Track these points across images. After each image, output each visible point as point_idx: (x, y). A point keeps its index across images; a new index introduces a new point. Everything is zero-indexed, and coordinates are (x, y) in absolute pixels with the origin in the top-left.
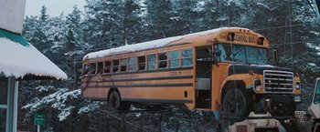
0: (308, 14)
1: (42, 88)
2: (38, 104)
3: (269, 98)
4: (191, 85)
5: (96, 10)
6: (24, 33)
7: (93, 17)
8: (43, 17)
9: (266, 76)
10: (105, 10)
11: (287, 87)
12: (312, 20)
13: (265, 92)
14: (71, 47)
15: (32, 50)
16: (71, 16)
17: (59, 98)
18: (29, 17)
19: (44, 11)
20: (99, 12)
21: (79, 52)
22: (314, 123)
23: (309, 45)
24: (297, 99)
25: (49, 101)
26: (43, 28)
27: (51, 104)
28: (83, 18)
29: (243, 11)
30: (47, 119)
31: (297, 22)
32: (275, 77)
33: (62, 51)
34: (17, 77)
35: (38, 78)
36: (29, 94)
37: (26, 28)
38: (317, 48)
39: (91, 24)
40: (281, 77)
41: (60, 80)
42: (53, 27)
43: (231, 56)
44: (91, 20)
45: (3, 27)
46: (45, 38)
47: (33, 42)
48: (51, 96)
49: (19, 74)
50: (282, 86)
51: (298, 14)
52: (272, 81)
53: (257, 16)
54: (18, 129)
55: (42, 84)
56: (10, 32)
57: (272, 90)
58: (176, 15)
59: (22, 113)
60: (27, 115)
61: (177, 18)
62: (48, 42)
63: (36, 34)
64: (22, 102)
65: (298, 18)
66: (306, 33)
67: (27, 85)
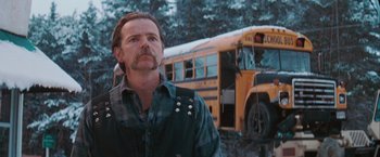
0: (367, 11)
1: (52, 103)
2: (47, 122)
3: (300, 113)
4: (216, 98)
5: (116, 6)
6: (30, 35)
7: (112, 15)
8: (53, 16)
9: (296, 87)
10: (126, 6)
11: (326, 99)
12: (372, 19)
13: (294, 106)
14: (85, 52)
15: (40, 55)
16: (86, 14)
17: (71, 115)
18: (37, 16)
19: (53, 8)
20: (119, 9)
21: (96, 58)
22: (375, 146)
23: (369, 49)
24: (341, 116)
25: (60, 118)
26: (52, 30)
27: (62, 121)
28: (100, 17)
29: (290, 8)
30: (57, 140)
31: (354, 22)
32: (309, 87)
33: (74, 57)
34: (22, 88)
35: (47, 90)
36: (36, 109)
37: (32, 29)
38: (378, 54)
39: (110, 24)
40: (317, 88)
41: (73, 92)
42: (65, 28)
43: (262, 62)
44: (109, 19)
45: (5, 28)
46: (55, 41)
47: (41, 46)
48: (63, 112)
49: (24, 85)
50: (320, 99)
51: (355, 12)
52: (305, 93)
53: (307, 15)
54: (23, 152)
55: (51, 97)
56: (13, 34)
57: (305, 104)
58: (210, 13)
59: (27, 133)
60: (34, 135)
61: (212, 17)
62: (58, 47)
63: (44, 37)
64: (28, 119)
65: (356, 17)
66: (366, 35)
67: (34, 99)
